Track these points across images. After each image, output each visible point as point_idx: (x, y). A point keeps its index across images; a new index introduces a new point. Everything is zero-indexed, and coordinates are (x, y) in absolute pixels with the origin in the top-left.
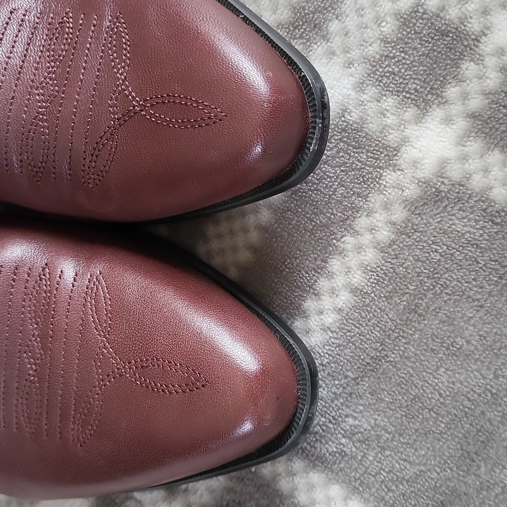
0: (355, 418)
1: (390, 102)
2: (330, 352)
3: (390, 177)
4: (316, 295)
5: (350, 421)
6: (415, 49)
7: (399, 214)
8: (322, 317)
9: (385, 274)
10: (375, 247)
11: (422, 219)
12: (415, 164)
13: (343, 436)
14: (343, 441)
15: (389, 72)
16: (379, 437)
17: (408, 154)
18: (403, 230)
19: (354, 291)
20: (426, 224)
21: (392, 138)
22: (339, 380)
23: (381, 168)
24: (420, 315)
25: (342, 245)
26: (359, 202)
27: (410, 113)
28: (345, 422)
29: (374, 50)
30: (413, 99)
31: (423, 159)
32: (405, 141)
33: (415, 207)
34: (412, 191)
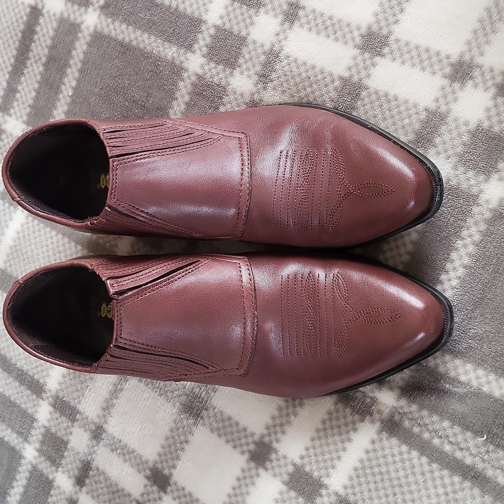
0: (474, 329)
1: (471, 173)
2: (457, 299)
3: (476, 210)
4: (446, 272)
5: (472, 331)
6: (480, 147)
7: (483, 227)
8: (451, 282)
9: (480, 256)
10: (473, 244)
11: (495, 228)
12: (487, 202)
13: (470, 339)
14: (470, 341)
15: (469, 159)
16: (488, 336)
17: (483, 198)
18: (486, 234)
19: (465, 267)
20: (497, 230)
21: (474, 190)
22: (464, 312)
23: (471, 206)
24: (500, 274)
25: (456, 246)
26: (462, 223)
27: (482, 177)
28: (470, 332)
29: (460, 149)
30: (482, 171)
31: (491, 199)
32: (481, 191)
33: (490, 222)
34: (488, 215)
